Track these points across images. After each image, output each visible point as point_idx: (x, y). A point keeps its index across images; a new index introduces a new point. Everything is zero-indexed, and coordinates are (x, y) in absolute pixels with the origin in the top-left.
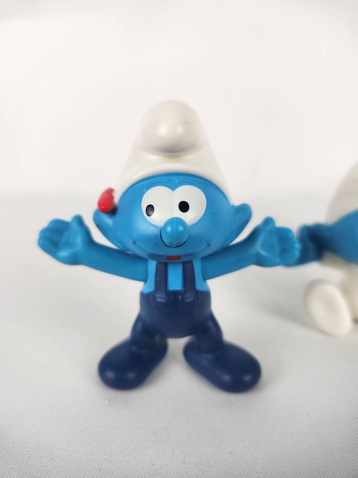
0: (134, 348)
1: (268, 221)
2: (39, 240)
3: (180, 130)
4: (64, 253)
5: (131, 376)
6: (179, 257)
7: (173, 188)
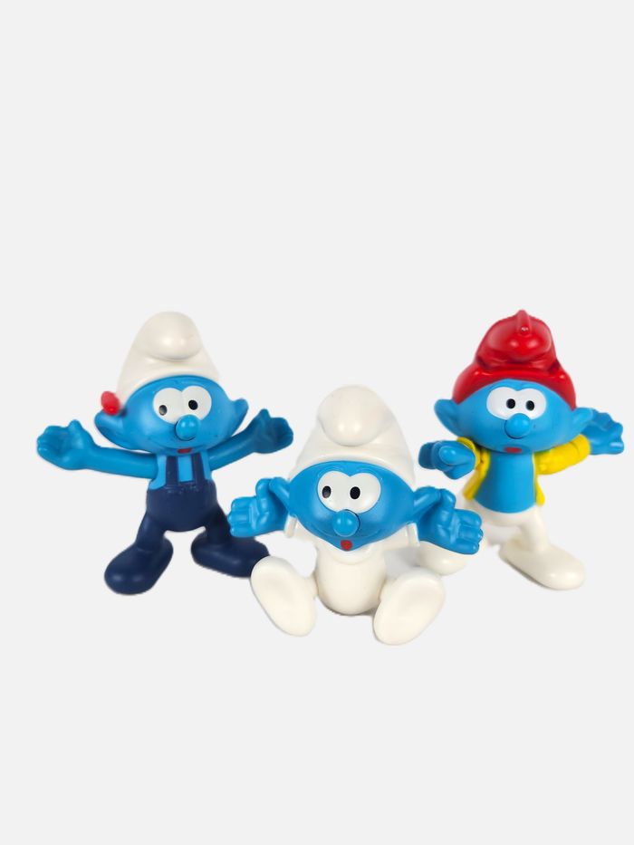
0: (140, 550)
1: (264, 413)
2: (39, 447)
3: (182, 342)
4: (66, 459)
5: (137, 579)
6: (188, 450)
7: (181, 388)
